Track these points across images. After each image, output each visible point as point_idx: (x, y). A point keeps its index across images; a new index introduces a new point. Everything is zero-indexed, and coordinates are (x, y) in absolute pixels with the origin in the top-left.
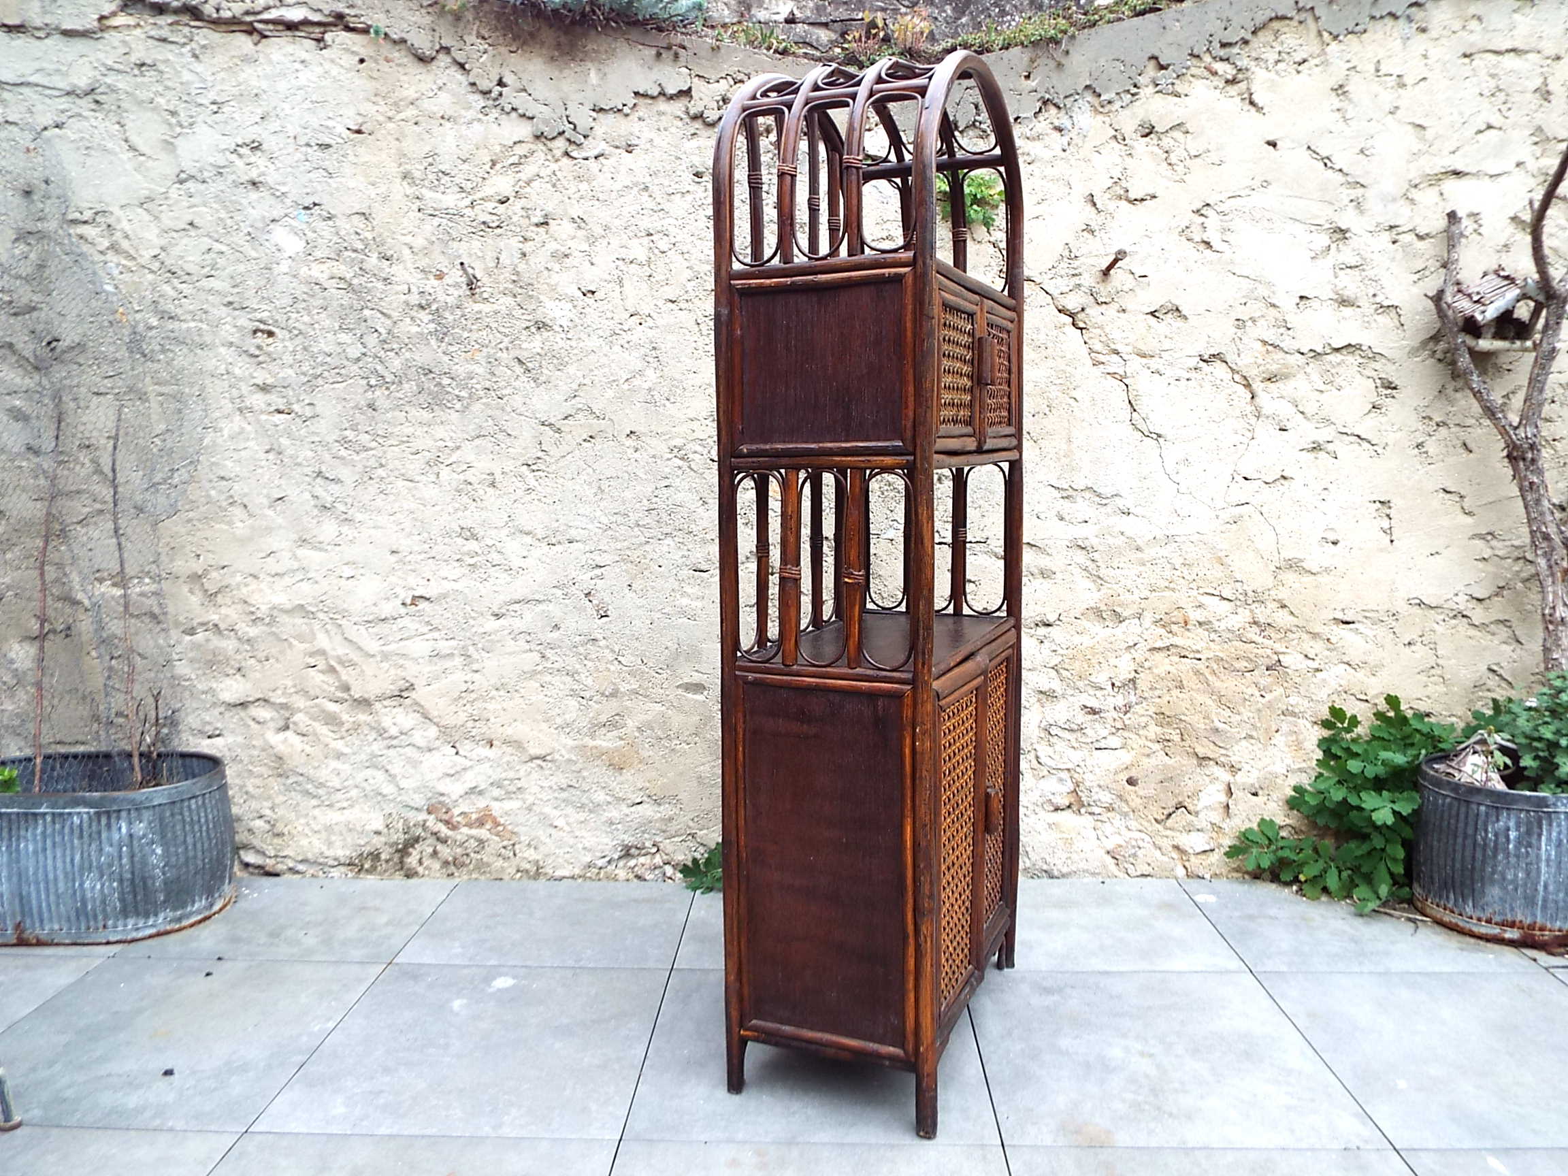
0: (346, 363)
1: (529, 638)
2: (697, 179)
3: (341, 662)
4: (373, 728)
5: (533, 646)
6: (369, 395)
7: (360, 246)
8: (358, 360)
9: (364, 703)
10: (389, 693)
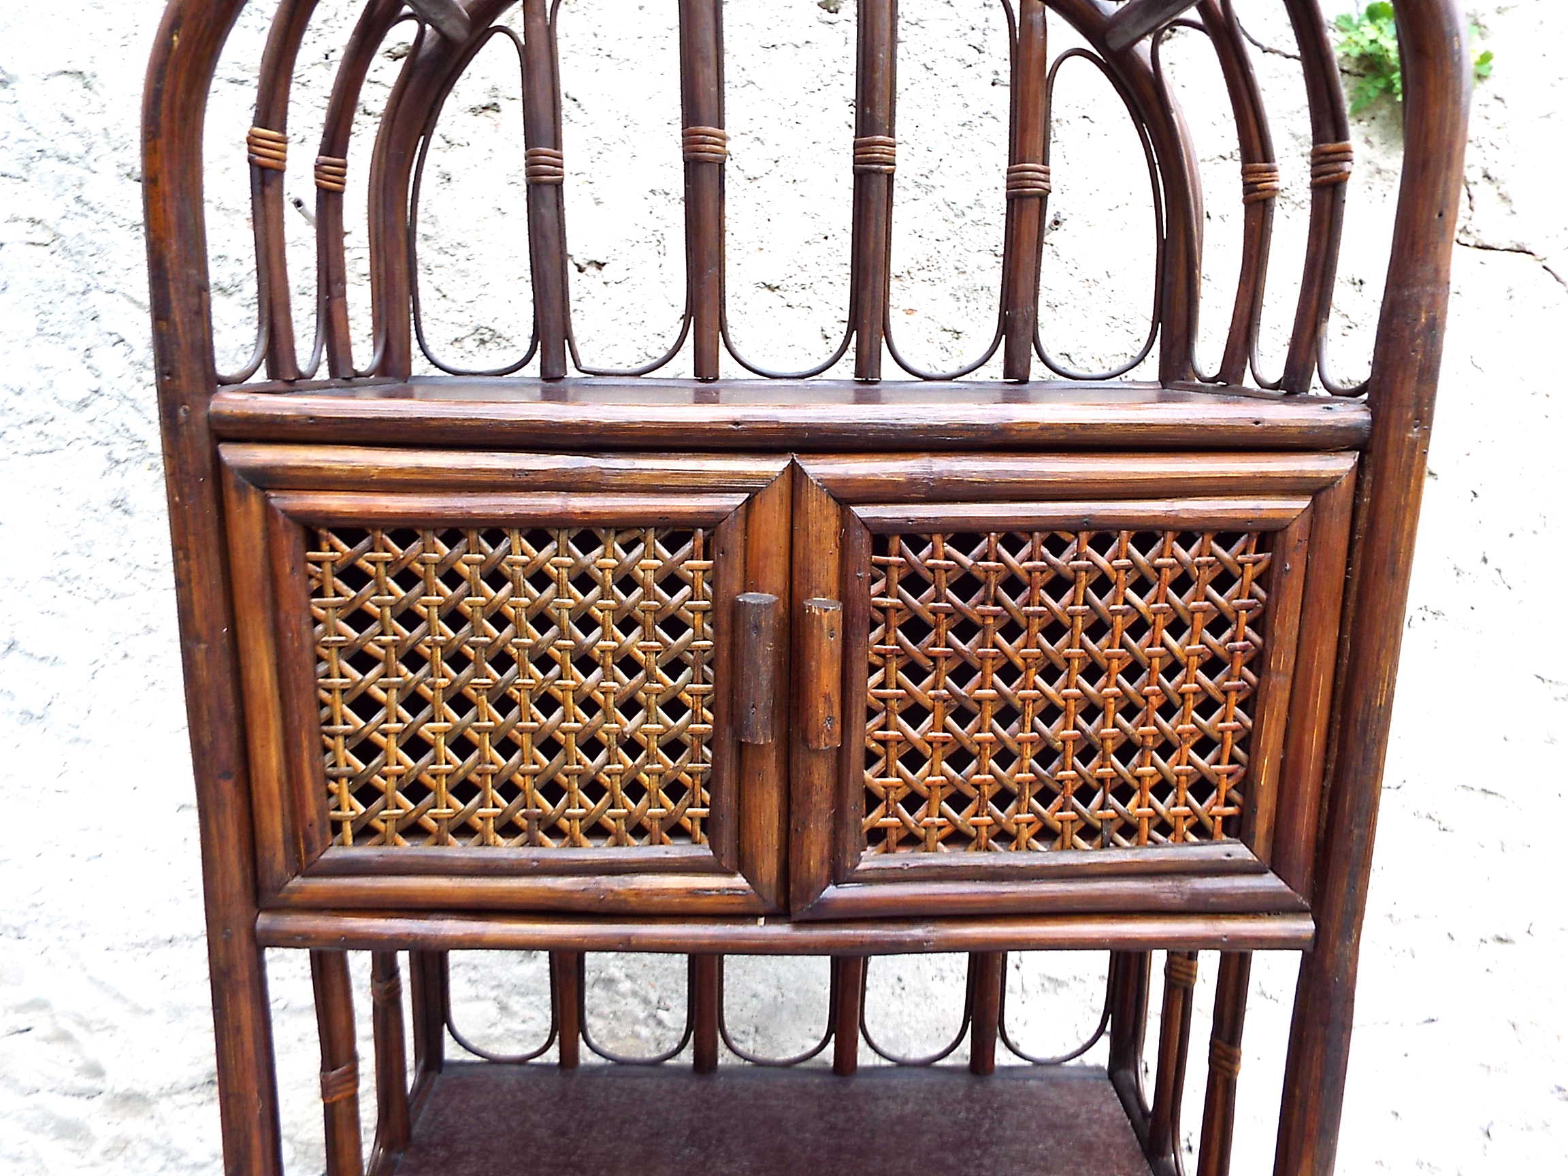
0: (55, 410)
1: (473, 975)
2: (827, 16)
3: (85, 1024)
4: (155, 1148)
5: (483, 990)
6: (114, 480)
7: (73, 147)
8: (83, 404)
9: (132, 1101)
10: (185, 1082)
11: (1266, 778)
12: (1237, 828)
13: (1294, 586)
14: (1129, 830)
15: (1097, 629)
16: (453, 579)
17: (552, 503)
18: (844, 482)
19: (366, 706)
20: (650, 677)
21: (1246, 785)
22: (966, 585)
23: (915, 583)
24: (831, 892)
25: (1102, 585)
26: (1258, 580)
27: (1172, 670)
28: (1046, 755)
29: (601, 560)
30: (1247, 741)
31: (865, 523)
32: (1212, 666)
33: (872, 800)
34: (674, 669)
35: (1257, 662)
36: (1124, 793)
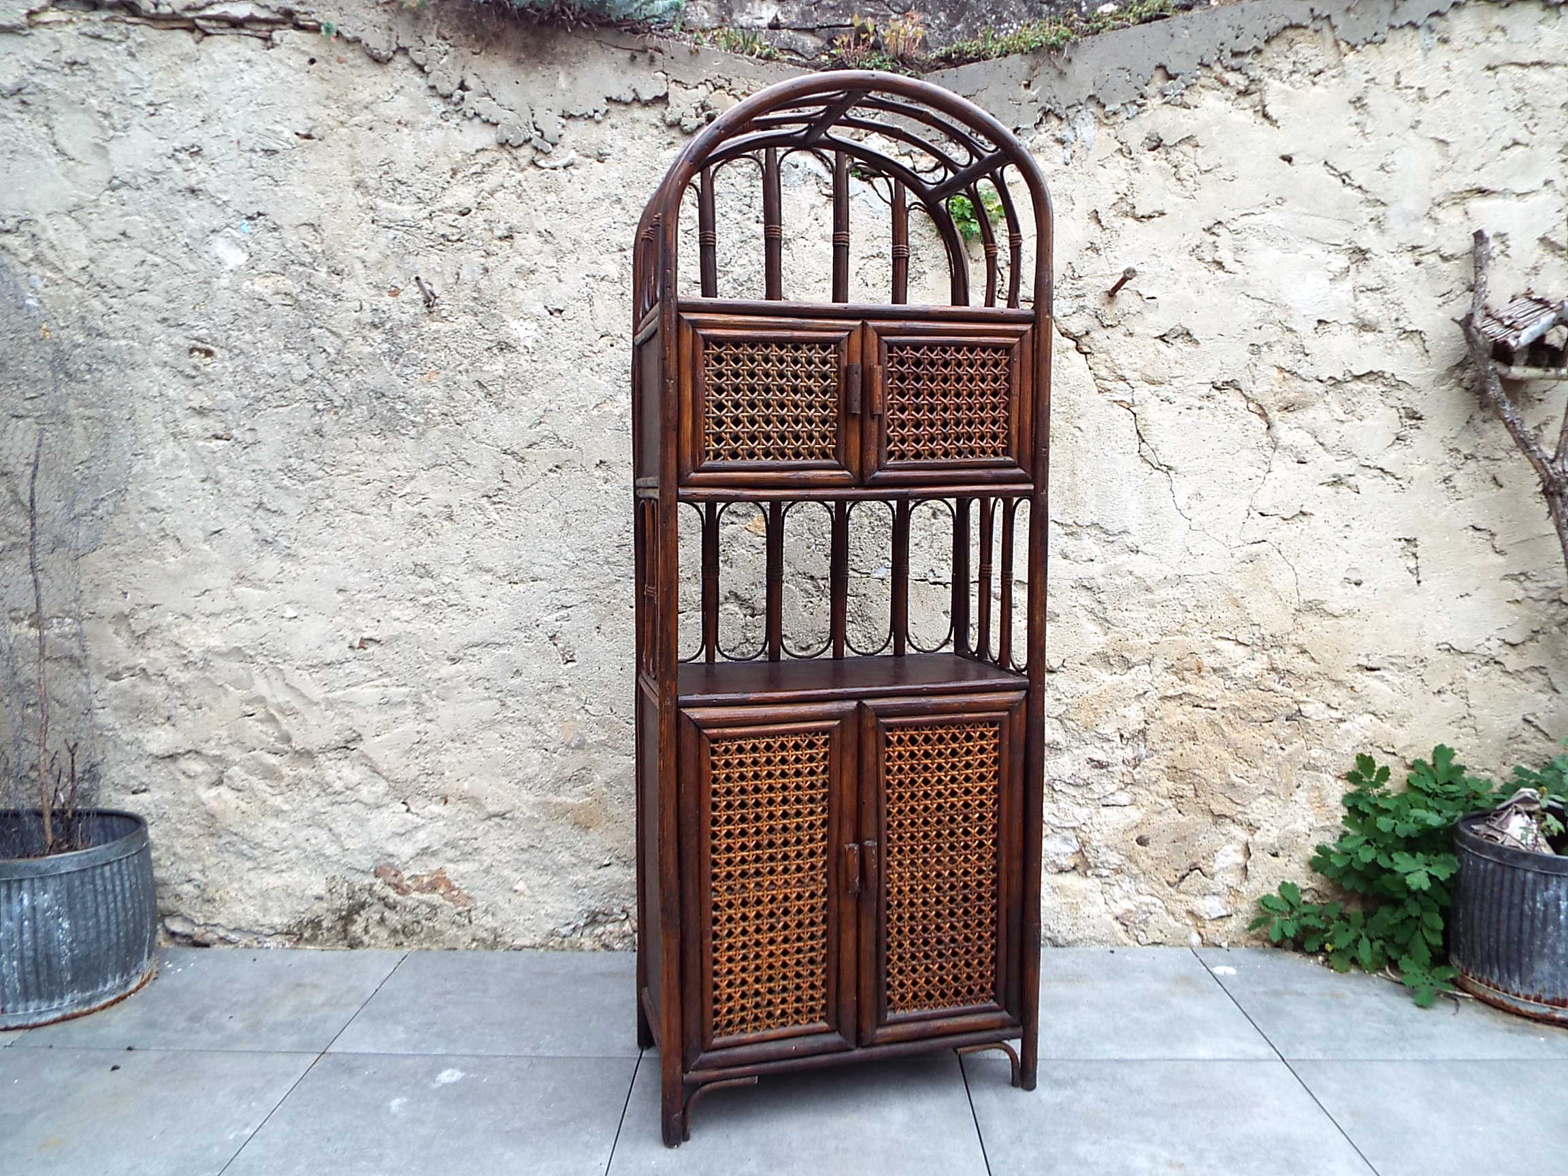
0: (291, 385)
1: (487, 684)
3: (281, 710)
4: (315, 783)
5: (492, 693)
6: (316, 420)
7: (308, 259)
8: (304, 382)
9: (306, 755)
10: (333, 745)
11: (1014, 432)
12: (1006, 452)
13: (1017, 366)
14: (972, 452)
15: (959, 380)
16: (752, 360)
17: (787, 334)
18: (880, 327)
19: (720, 407)
20: (817, 396)
21: (1008, 437)
22: (918, 363)
23: (902, 362)
24: (878, 474)
25: (959, 365)
26: (1006, 365)
27: (982, 395)
28: (945, 425)
29: (801, 355)
30: (1007, 421)
31: (886, 342)
32: (995, 393)
33: (889, 441)
34: (824, 393)
35: (1008, 393)
36: (970, 439)
